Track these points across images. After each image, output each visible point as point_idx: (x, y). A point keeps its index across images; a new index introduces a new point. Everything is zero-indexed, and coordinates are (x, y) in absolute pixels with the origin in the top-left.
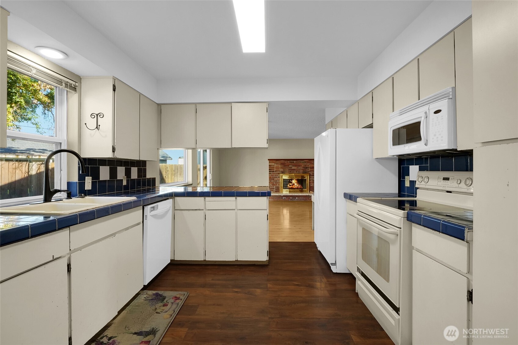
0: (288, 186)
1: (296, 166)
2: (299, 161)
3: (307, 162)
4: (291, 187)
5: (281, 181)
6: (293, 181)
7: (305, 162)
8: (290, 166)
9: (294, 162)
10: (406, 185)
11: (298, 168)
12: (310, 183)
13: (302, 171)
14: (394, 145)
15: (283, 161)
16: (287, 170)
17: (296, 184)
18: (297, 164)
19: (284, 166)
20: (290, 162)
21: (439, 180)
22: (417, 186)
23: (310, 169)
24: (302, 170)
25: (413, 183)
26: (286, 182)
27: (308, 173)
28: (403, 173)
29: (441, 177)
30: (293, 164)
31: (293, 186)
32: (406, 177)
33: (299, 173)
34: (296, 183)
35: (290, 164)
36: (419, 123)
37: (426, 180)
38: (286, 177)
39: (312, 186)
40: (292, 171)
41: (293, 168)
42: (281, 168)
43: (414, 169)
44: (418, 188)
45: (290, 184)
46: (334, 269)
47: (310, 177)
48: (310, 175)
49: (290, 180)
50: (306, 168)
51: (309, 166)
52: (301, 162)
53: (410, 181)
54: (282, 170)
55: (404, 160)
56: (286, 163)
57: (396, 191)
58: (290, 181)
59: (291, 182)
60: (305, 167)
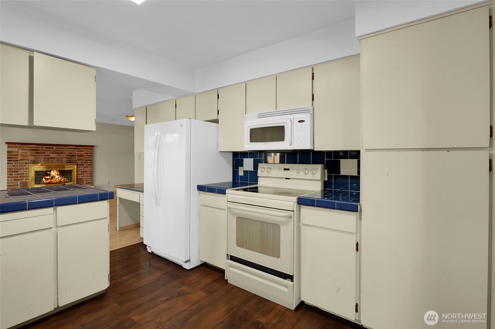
0: (44, 180)
1: (56, 153)
2: (61, 147)
3: (73, 149)
4: (48, 181)
5: (32, 175)
6: (52, 172)
7: (71, 149)
8: (47, 153)
9: (53, 148)
10: (240, 175)
11: (60, 156)
12: (77, 174)
13: (66, 160)
14: (251, 142)
15: (34, 146)
16: (42, 158)
17: (57, 177)
18: (59, 151)
19: (37, 153)
20: (46, 148)
21: (280, 170)
22: (259, 175)
23: (77, 157)
24: (66, 158)
26: (40, 175)
27: (74, 162)
28: (236, 164)
29: (282, 168)
30: (51, 151)
31: (52, 180)
32: (239, 167)
33: (61, 163)
34: (58, 175)
35: (47, 151)
36: (283, 127)
37: (269, 170)
38: (39, 168)
39: (80, 177)
40: (50, 160)
41: (52, 155)
42: (31, 155)
45: (46, 177)
46: (187, 266)
47: (77, 168)
48: (77, 165)
49: (46, 171)
50: (73, 156)
51: (76, 153)
52: (64, 149)
53: (244, 171)
54: (31, 158)
55: (238, 153)
56: (40, 149)
57: (230, 179)
58: (46, 173)
59: (49, 175)
60: (70, 155)
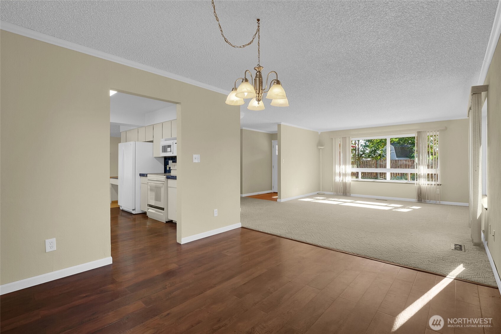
10: (167, 169)
14: (162, 152)
22: (171, 169)
25: (170, 168)
28: (166, 164)
32: (167, 166)
36: (171, 145)
37: (174, 166)
43: (170, 162)
44: (171, 170)
46: (134, 212)
53: (169, 167)
55: (167, 158)
57: (164, 172)
